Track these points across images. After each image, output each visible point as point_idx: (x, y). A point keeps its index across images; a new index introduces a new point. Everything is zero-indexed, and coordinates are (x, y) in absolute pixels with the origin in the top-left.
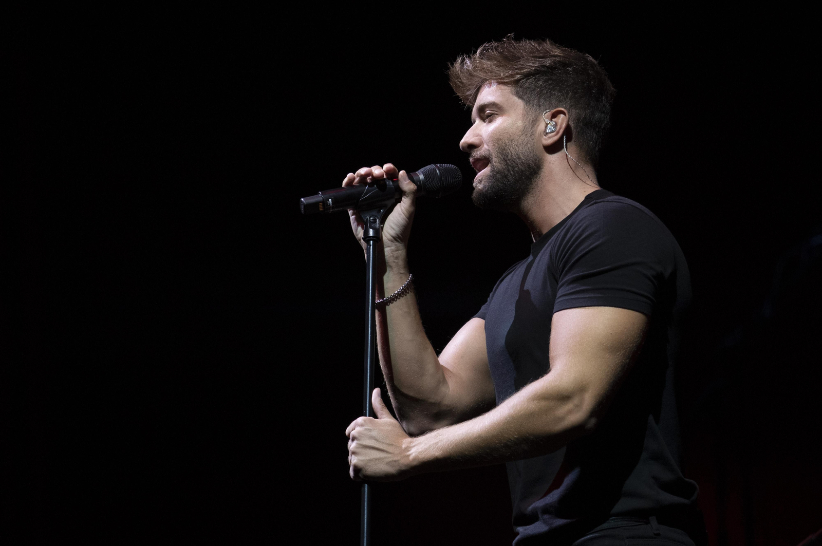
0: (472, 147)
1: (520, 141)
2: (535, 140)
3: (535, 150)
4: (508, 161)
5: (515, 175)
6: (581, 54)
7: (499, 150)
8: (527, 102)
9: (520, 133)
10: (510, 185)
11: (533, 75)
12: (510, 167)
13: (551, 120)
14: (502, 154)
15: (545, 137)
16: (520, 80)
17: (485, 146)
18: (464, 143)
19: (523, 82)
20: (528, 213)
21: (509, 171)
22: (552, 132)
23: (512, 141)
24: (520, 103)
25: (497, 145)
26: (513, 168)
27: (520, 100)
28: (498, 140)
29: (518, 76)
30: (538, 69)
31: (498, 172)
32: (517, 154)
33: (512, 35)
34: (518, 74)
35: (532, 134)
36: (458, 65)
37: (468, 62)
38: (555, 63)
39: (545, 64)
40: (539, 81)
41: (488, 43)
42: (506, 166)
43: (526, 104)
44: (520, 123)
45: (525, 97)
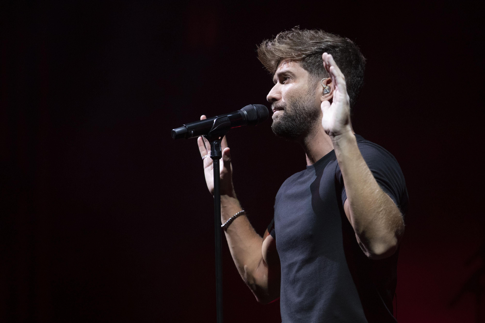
0: (274, 100)
1: (306, 98)
2: (316, 98)
3: (315, 105)
4: (297, 111)
5: (300, 120)
6: (343, 39)
7: (291, 103)
8: (311, 72)
9: (306, 93)
10: (296, 125)
11: (314, 54)
12: (298, 115)
13: (327, 85)
14: (294, 106)
15: (323, 96)
16: (306, 58)
17: (283, 100)
18: (270, 97)
19: (307, 59)
20: (307, 145)
21: (297, 117)
22: (328, 93)
23: (301, 98)
24: (306, 73)
25: (290, 100)
26: (300, 115)
27: (306, 71)
28: (291, 97)
29: (304, 56)
30: (316, 50)
31: (290, 117)
32: (303, 107)
33: (298, 27)
34: (303, 54)
35: (314, 94)
36: (263, 46)
37: (270, 44)
38: (327, 46)
39: (321, 47)
40: (318, 58)
41: (283, 32)
42: (295, 114)
43: (310, 73)
44: (306, 86)
45: (309, 69)
